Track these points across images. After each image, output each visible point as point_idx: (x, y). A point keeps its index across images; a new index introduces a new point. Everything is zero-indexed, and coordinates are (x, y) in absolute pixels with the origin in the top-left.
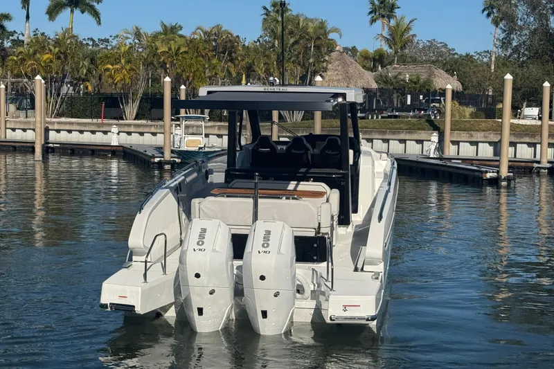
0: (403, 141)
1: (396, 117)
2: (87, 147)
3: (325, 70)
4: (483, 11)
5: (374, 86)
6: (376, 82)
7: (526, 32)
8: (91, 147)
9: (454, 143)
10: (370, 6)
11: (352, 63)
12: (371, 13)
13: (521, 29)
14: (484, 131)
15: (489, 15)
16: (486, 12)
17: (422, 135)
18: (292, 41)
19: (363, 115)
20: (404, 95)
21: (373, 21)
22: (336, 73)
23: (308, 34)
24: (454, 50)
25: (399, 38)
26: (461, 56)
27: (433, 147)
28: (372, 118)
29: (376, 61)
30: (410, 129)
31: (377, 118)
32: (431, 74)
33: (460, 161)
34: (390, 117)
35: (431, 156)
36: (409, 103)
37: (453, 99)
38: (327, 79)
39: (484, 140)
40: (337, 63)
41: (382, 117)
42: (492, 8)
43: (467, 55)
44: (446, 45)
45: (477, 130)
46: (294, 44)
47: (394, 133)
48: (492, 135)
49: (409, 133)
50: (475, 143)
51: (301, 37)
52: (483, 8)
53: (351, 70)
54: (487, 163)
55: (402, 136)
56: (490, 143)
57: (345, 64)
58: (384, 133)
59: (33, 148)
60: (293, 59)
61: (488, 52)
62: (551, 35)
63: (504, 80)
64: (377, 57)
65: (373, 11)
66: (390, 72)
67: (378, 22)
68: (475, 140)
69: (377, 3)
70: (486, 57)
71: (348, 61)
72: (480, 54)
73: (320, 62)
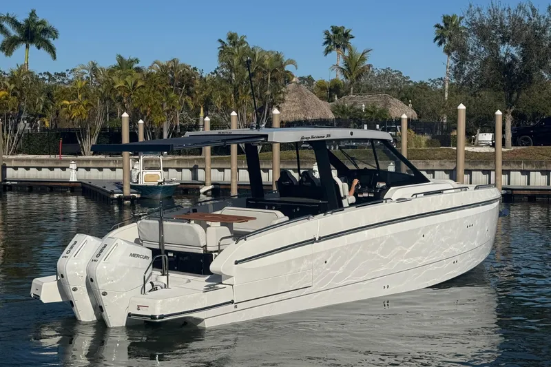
2: (45, 184)
3: (283, 100)
4: (435, 40)
5: (331, 116)
6: (333, 112)
7: (478, 61)
8: (50, 184)
10: (325, 36)
11: (308, 94)
12: (326, 43)
13: (472, 58)
14: (440, 159)
15: (440, 44)
16: (438, 41)
18: (247, 74)
20: (361, 124)
21: (328, 51)
22: (293, 104)
23: (264, 66)
24: (408, 77)
25: (354, 68)
26: (415, 84)
28: (330, 148)
29: (331, 91)
30: (367, 159)
32: (387, 104)
37: (408, 127)
38: (284, 110)
39: (440, 168)
40: (294, 94)
41: (339, 148)
42: (444, 37)
43: (421, 83)
44: (401, 73)
45: (433, 159)
48: (448, 163)
49: (366, 163)
50: (432, 171)
51: (258, 70)
52: (435, 37)
53: (308, 102)
56: (446, 171)
57: (302, 95)
60: (250, 91)
61: (441, 79)
62: (501, 64)
63: (457, 110)
64: (333, 87)
65: (329, 41)
66: (347, 102)
67: (333, 52)
68: (430, 168)
69: (331, 33)
70: (440, 84)
71: (304, 92)
72: (434, 81)
73: (277, 94)
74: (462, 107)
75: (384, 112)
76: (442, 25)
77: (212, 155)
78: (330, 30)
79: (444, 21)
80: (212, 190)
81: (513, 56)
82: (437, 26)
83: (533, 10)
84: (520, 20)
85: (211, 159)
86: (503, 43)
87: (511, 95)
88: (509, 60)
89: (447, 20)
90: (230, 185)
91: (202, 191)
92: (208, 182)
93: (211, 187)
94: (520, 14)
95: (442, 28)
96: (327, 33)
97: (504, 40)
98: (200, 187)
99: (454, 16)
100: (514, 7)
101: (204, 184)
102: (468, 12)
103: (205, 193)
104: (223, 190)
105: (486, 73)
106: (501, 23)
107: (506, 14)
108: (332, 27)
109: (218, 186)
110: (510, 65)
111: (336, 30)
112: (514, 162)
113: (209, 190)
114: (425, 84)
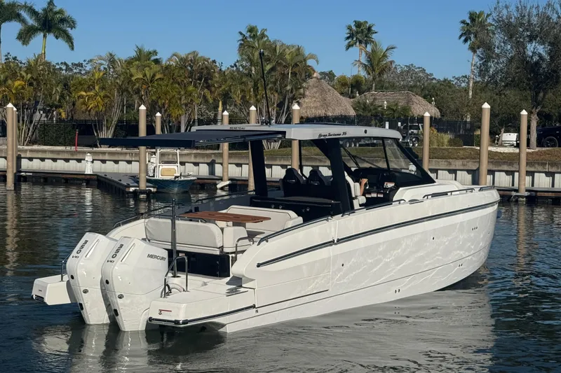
2: (60, 176)
3: (304, 96)
4: (461, 36)
5: (352, 113)
6: (354, 109)
7: (504, 60)
8: (64, 176)
9: (432, 171)
10: (348, 31)
11: (329, 90)
12: (348, 38)
13: (498, 55)
14: (462, 159)
15: (466, 41)
16: (463, 38)
17: (400, 163)
18: (268, 67)
21: (349, 46)
22: (314, 99)
23: (285, 60)
24: (432, 75)
25: (376, 63)
26: (439, 81)
28: (350, 146)
29: (353, 87)
31: (355, 145)
32: (409, 101)
37: (431, 126)
38: (304, 106)
39: (462, 168)
40: (315, 90)
41: (360, 145)
42: (469, 34)
43: (445, 80)
45: (456, 159)
46: (270, 70)
48: (470, 163)
50: (454, 171)
51: (279, 64)
52: (460, 33)
53: (329, 97)
56: (469, 171)
57: (323, 91)
59: (5, 177)
60: (270, 86)
61: (466, 77)
62: (527, 62)
63: (481, 109)
64: (355, 83)
65: (351, 35)
66: (368, 98)
67: (355, 47)
68: (453, 168)
69: (354, 28)
70: (464, 82)
71: (325, 88)
72: (458, 79)
73: (297, 89)
74: (486, 106)
75: (406, 109)
76: (468, 21)
78: (353, 25)
79: (470, 18)
80: (229, 185)
81: (540, 55)
82: (463, 22)
84: (549, 18)
85: (229, 154)
86: (531, 41)
87: (537, 94)
88: (536, 58)
89: (473, 17)
91: (219, 186)
92: (226, 178)
93: (228, 182)
94: (549, 13)
95: (468, 24)
96: (350, 28)
97: (532, 38)
98: (217, 182)
99: (481, 13)
100: (543, 4)
101: (221, 179)
103: (222, 189)
104: (240, 185)
105: (512, 71)
106: (529, 21)
107: (534, 12)
108: (355, 21)
109: (235, 182)
110: (537, 63)
111: (359, 25)
112: (538, 164)
113: (226, 186)
114: (449, 82)
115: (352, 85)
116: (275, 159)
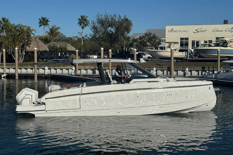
0: (62, 69)
1: (57, 61)
3: (30, 44)
4: (78, 24)
5: (48, 50)
6: (48, 48)
7: (101, 33)
9: (79, 69)
10: (39, 21)
11: (40, 42)
12: (39, 23)
13: (99, 31)
14: (89, 65)
15: (80, 25)
16: (79, 24)
17: (68, 67)
18: (18, 34)
19: (46, 60)
20: (58, 52)
21: (40, 26)
22: (34, 45)
23: (24, 31)
24: (65, 36)
25: (53, 32)
26: (68, 38)
27: (73, 71)
28: (49, 61)
30: (64, 65)
31: (51, 61)
32: (66, 46)
33: (83, 76)
34: (55, 61)
35: (73, 74)
36: (60, 55)
38: (31, 47)
39: (89, 68)
40: (34, 41)
41: (52, 61)
42: (81, 23)
44: (62, 34)
45: (86, 65)
46: (19, 34)
47: (58, 66)
48: (92, 67)
49: (64, 66)
50: (86, 70)
51: (22, 33)
52: (78, 23)
53: (40, 44)
54: (92, 76)
55: (61, 68)
56: (91, 69)
57: (37, 42)
58: (55, 66)
60: (19, 40)
62: (109, 34)
64: (45, 39)
65: (40, 22)
66: (51, 44)
67: (42, 26)
68: (86, 68)
69: (41, 19)
70: (76, 38)
71: (38, 41)
72: (74, 37)
73: (29, 41)
74: (102, 49)
75: (66, 49)
76: (81, 19)
77: (6, 63)
78: (41, 18)
79: (81, 18)
80: (6, 76)
81: (112, 32)
82: (79, 19)
83: (120, 16)
84: (114, 20)
85: (6, 64)
86: (109, 27)
87: (111, 44)
88: (111, 33)
89: (82, 17)
90: (15, 74)
91: (2, 76)
92: (5, 73)
93: (6, 75)
94: (114, 18)
95: (80, 20)
96: (40, 19)
97: (109, 26)
98: (2, 75)
99: (85, 16)
100: (113, 15)
101: (3, 74)
102: (97, 16)
103: (4, 77)
104: (11, 76)
105: (105, 36)
106: (108, 20)
107: (110, 17)
108: (42, 17)
109: (8, 75)
110: (111, 34)
111: (43, 19)
112: (114, 67)
113: (5, 76)
114: (71, 38)
115: (44, 39)
116: (23, 66)
